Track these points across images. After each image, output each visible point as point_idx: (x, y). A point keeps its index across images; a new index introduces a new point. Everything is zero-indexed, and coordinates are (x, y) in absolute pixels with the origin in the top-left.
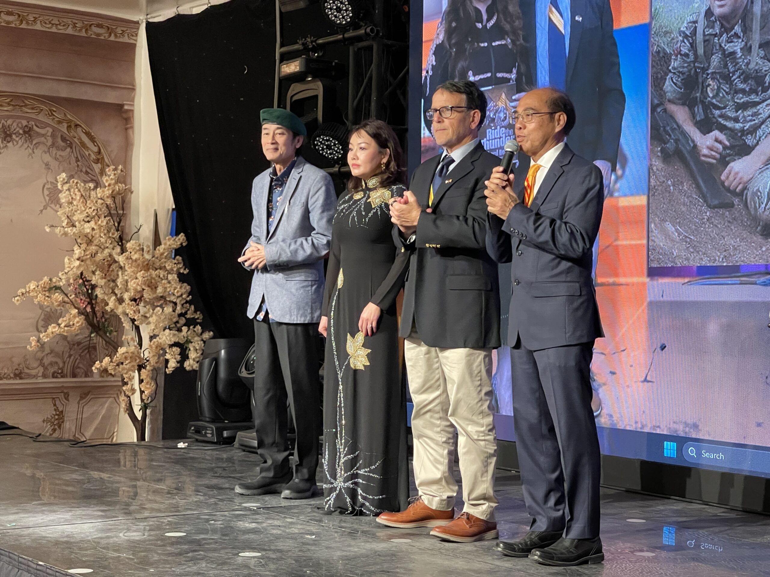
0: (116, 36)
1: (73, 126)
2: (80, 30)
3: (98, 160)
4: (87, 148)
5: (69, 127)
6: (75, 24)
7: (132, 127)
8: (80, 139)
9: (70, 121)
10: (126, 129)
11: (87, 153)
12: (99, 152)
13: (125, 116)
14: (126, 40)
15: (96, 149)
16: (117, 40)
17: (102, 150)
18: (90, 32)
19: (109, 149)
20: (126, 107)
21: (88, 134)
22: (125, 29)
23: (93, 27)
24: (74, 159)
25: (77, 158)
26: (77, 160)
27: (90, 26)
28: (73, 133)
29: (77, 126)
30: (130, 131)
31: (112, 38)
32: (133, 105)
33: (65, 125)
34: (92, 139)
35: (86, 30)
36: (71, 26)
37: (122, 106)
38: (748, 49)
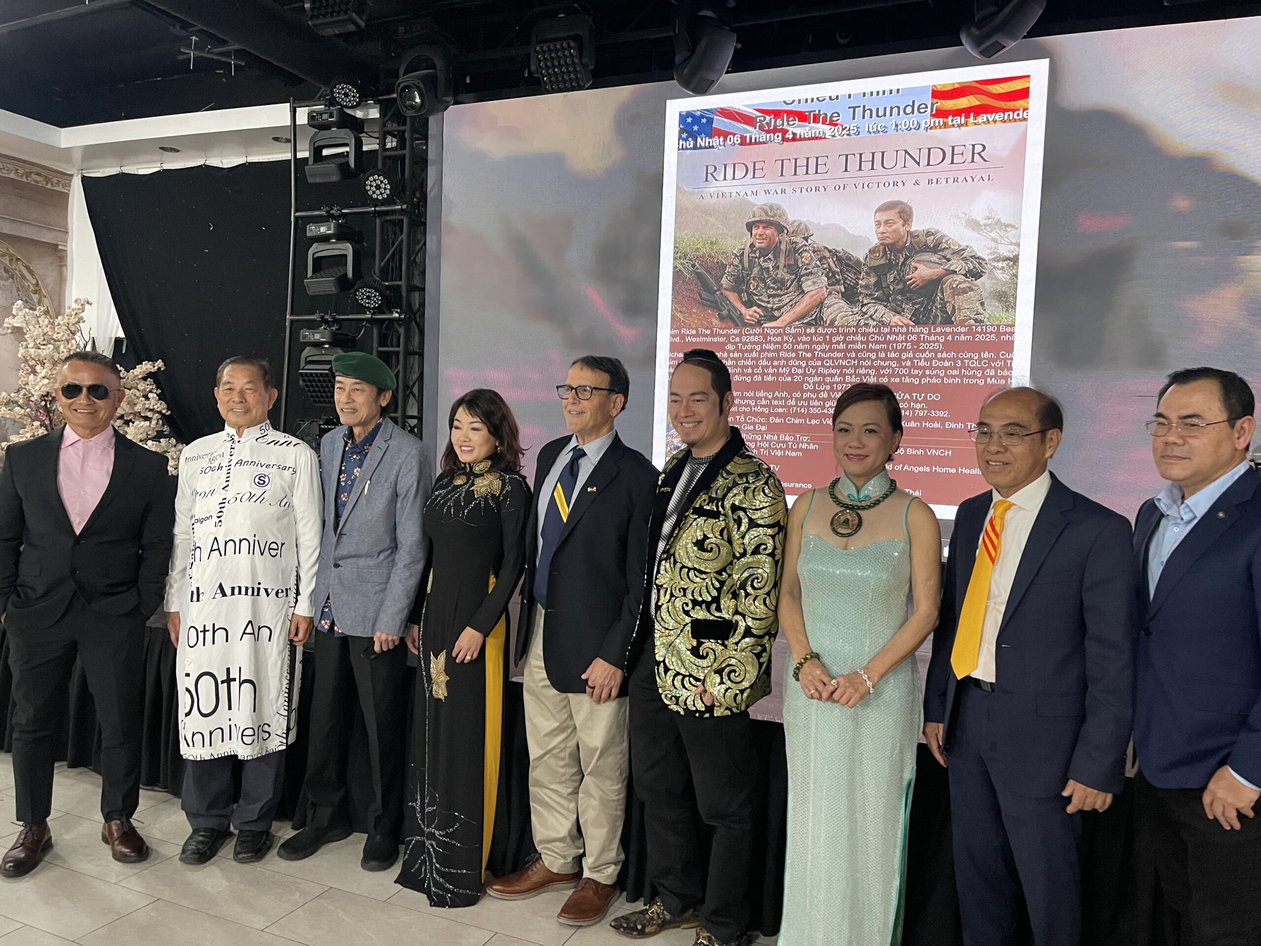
0: (52, 184)
1: (14, 260)
2: (21, 176)
3: (36, 291)
4: (27, 280)
5: (11, 260)
6: (17, 170)
7: (66, 265)
8: (20, 271)
9: (13, 255)
10: (61, 266)
11: (26, 284)
12: (37, 284)
13: (59, 254)
14: (60, 189)
15: (34, 282)
16: (53, 188)
17: (40, 283)
18: (30, 179)
19: (46, 282)
20: (60, 247)
21: (27, 268)
22: (60, 180)
23: (32, 175)
24: (15, 289)
25: (18, 288)
26: (19, 290)
27: (31, 173)
28: (14, 266)
29: (18, 259)
30: (64, 269)
31: (49, 186)
32: (66, 246)
33: (7, 258)
34: (31, 272)
35: (27, 177)
36: (14, 172)
37: (56, 245)
38: (776, 267)
